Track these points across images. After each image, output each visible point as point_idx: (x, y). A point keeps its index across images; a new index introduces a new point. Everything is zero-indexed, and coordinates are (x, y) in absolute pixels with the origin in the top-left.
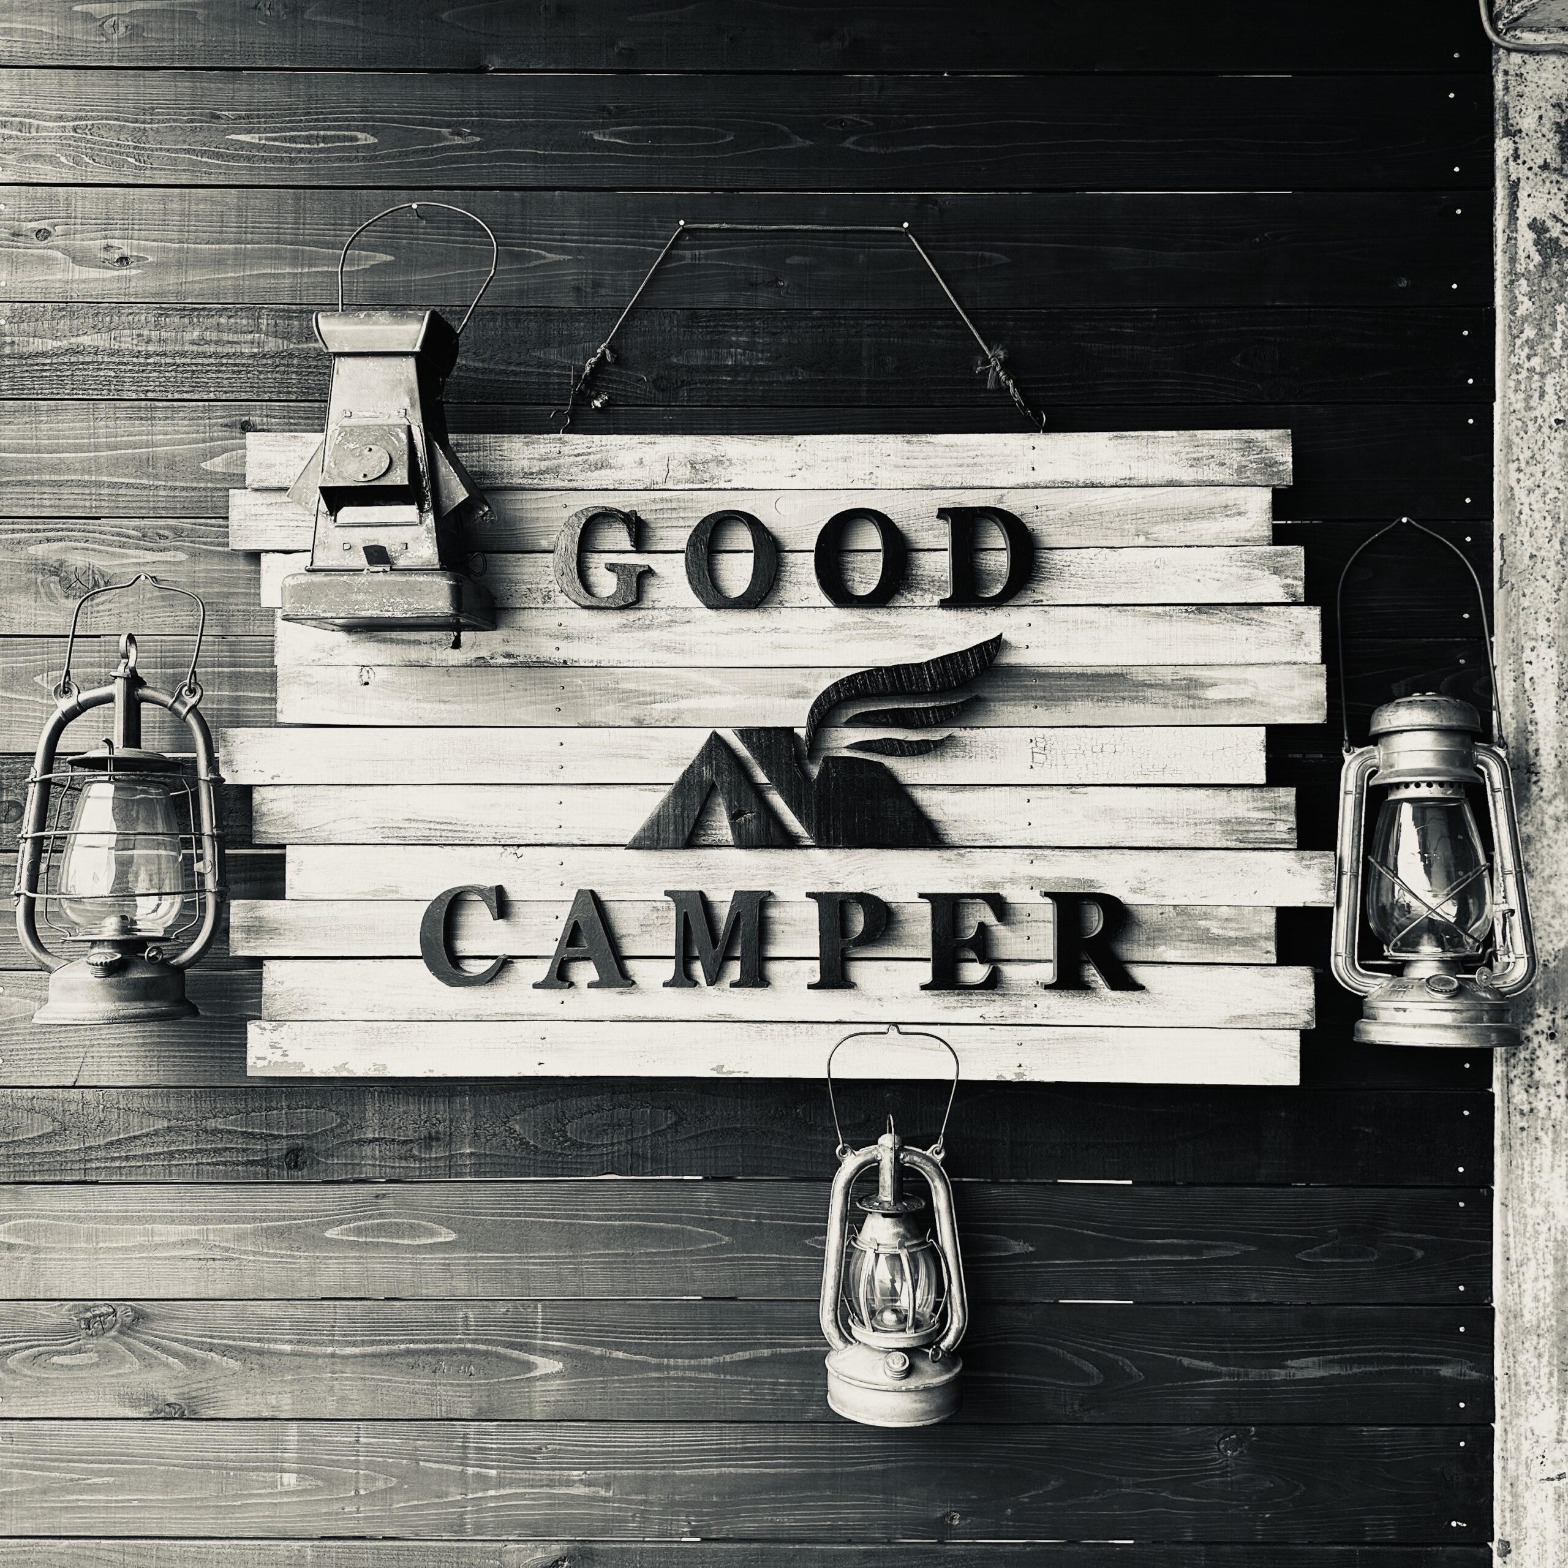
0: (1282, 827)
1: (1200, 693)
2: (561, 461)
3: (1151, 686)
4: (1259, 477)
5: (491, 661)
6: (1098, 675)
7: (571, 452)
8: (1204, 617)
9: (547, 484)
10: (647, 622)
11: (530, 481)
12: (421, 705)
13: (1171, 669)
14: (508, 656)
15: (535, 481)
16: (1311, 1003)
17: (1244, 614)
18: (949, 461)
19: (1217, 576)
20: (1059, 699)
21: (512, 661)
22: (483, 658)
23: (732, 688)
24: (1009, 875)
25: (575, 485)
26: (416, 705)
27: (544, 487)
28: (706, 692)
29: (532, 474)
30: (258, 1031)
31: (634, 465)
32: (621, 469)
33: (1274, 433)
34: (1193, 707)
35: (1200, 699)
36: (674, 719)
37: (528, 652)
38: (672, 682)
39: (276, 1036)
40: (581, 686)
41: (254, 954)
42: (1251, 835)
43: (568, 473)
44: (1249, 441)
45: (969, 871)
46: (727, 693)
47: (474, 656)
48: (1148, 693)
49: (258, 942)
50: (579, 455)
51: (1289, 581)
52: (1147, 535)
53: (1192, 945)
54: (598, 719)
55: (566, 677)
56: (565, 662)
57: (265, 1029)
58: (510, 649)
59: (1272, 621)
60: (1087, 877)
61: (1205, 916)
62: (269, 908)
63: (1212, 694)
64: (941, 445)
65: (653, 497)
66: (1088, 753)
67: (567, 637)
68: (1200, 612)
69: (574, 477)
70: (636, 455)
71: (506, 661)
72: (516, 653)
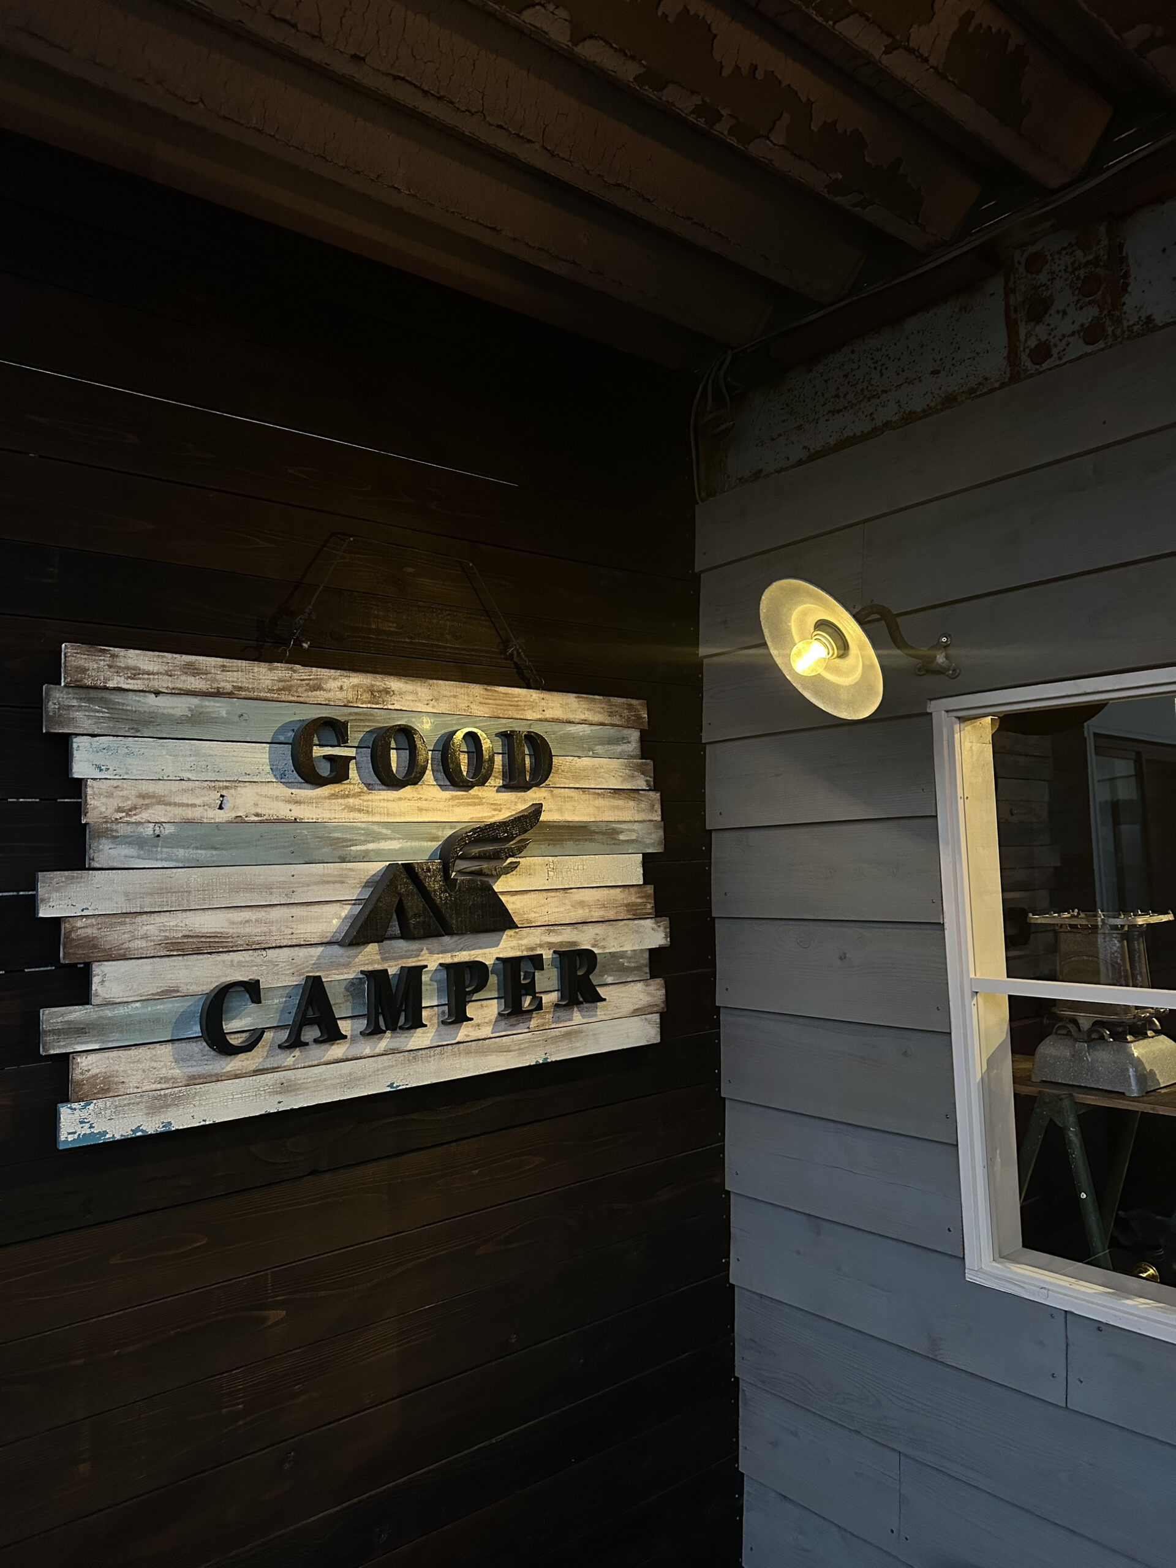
0: (649, 906)
1: (616, 836)
2: (292, 683)
3: (597, 833)
4: (635, 724)
5: (246, 819)
6: (576, 827)
7: (298, 678)
8: (617, 796)
9: (283, 698)
10: (347, 793)
11: (272, 695)
12: (199, 851)
13: (605, 824)
14: (257, 815)
15: (276, 696)
16: (663, 997)
17: (632, 795)
18: (506, 703)
19: (621, 774)
20: (559, 840)
21: (260, 818)
22: (241, 816)
23: (398, 836)
24: (538, 942)
25: (301, 699)
26: (195, 851)
27: (282, 700)
28: (383, 839)
29: (274, 690)
30: (69, 1111)
31: (337, 689)
32: (330, 691)
33: (640, 701)
34: (614, 844)
35: (616, 839)
36: (364, 857)
37: (271, 812)
38: (363, 832)
39: (84, 1114)
40: (306, 835)
41: (64, 1051)
42: (638, 911)
43: (297, 692)
44: (631, 705)
45: (520, 942)
46: (395, 839)
47: (234, 815)
48: (596, 837)
49: (68, 1041)
50: (304, 680)
51: (648, 778)
52: (593, 750)
53: (617, 973)
54: (317, 858)
55: (297, 829)
56: (295, 819)
57: (75, 1109)
58: (259, 811)
59: (643, 799)
60: (573, 940)
61: (622, 958)
62: (76, 1014)
63: (622, 837)
64: (501, 693)
65: (349, 711)
66: (572, 870)
67: (296, 802)
68: (615, 793)
69: (300, 695)
70: (339, 683)
71: (256, 819)
72: (263, 812)
